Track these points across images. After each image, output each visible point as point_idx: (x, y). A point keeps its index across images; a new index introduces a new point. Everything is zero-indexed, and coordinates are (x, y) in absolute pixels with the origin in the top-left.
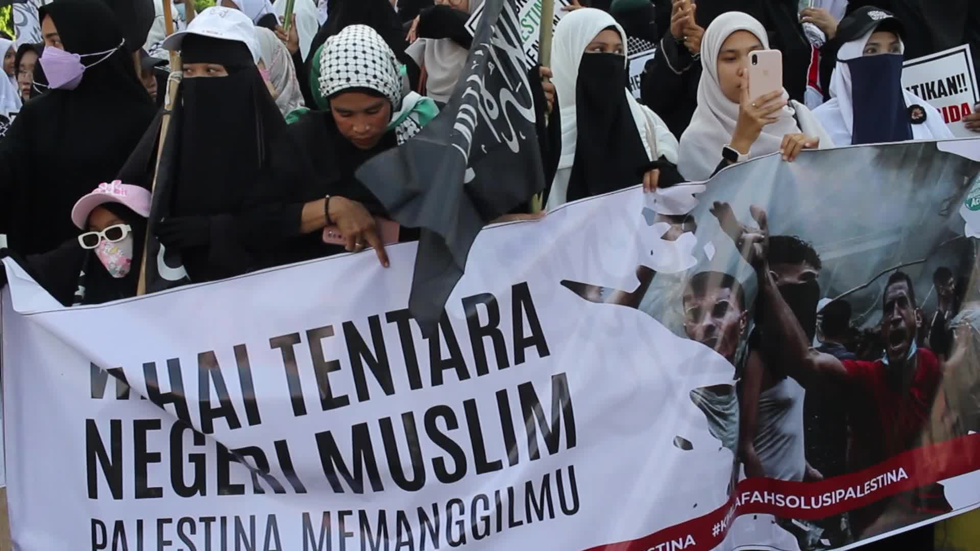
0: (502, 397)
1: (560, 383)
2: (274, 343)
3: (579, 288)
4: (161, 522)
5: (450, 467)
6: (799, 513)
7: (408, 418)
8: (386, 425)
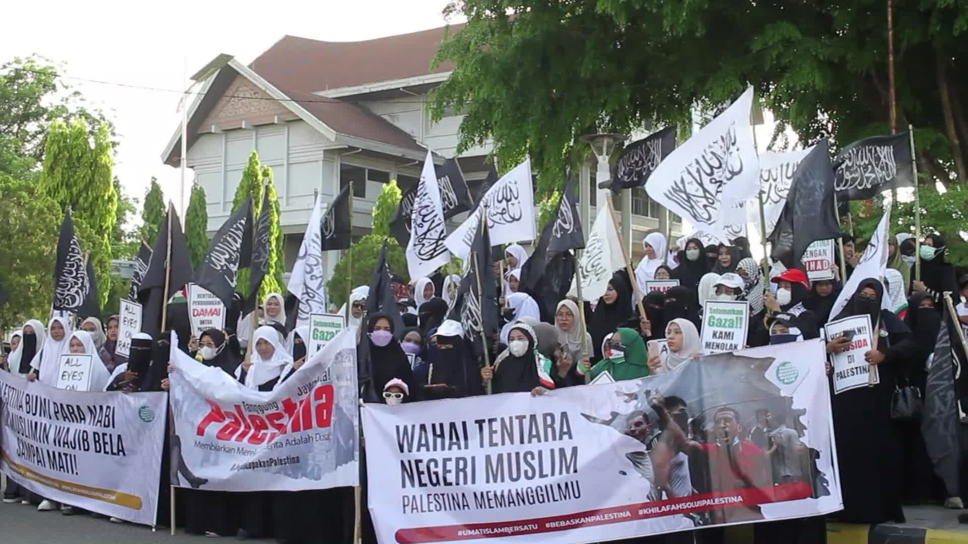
0: (552, 451)
1: (575, 450)
2: (477, 422)
3: (588, 417)
4: (429, 495)
5: (530, 474)
6: (692, 510)
7: (517, 454)
8: (509, 455)
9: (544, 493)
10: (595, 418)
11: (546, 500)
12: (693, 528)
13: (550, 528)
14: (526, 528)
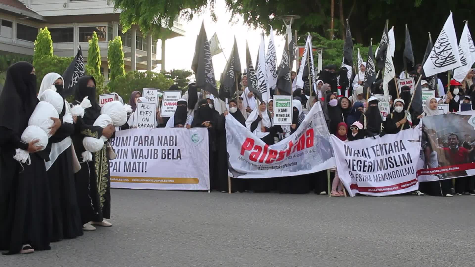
0: (399, 156)
1: (408, 154)
2: (371, 147)
3: (410, 141)
5: (392, 166)
6: (438, 173)
9: (400, 173)
10: (413, 141)
11: (401, 176)
12: (438, 180)
13: (403, 187)
14: (393, 188)
